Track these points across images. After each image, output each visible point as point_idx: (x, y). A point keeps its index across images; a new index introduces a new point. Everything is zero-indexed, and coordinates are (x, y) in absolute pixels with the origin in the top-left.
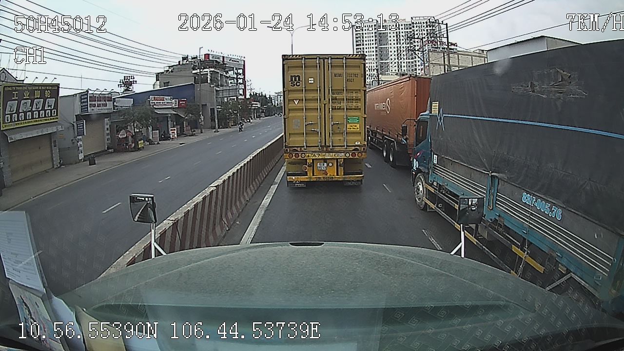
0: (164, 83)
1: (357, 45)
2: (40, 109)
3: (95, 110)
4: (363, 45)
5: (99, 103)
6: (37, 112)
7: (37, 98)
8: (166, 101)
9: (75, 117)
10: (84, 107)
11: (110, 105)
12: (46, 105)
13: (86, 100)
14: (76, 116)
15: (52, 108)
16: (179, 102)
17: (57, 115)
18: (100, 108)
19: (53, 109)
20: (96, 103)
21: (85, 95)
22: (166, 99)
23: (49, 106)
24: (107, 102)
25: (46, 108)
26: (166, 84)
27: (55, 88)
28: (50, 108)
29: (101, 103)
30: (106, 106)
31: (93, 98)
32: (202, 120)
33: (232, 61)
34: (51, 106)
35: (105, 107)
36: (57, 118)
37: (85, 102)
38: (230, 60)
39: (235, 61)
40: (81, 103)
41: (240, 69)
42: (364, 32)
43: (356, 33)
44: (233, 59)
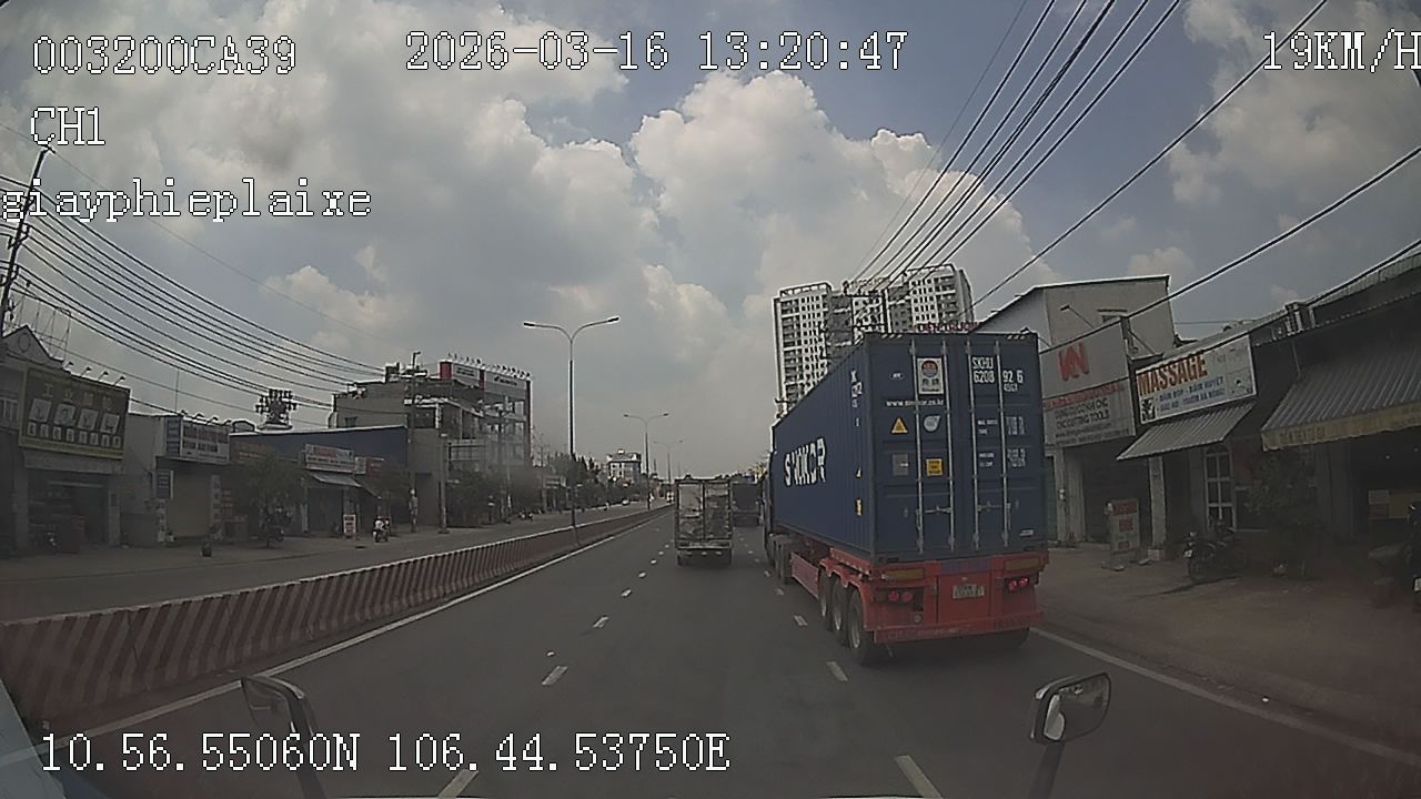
0: (346, 419)
1: (786, 345)
2: (92, 428)
3: (194, 455)
4: (800, 343)
5: (202, 442)
6: (85, 433)
7: (87, 407)
8: (339, 459)
9: (154, 460)
10: (172, 445)
11: (223, 450)
12: (103, 425)
13: (176, 432)
14: (157, 457)
15: (114, 431)
16: (367, 465)
17: (121, 448)
18: (203, 453)
19: (116, 435)
20: (197, 441)
21: (176, 422)
22: (341, 455)
23: (107, 428)
24: (218, 444)
25: (102, 430)
26: (351, 421)
27: (122, 396)
28: (108, 432)
29: (205, 442)
30: (216, 450)
31: (192, 429)
32: (416, 505)
33: (502, 381)
34: (111, 428)
35: (214, 453)
36: (121, 454)
37: (174, 436)
38: (496, 380)
39: (507, 382)
40: (168, 435)
41: (519, 400)
42: (801, 313)
43: (784, 316)
44: (505, 379)
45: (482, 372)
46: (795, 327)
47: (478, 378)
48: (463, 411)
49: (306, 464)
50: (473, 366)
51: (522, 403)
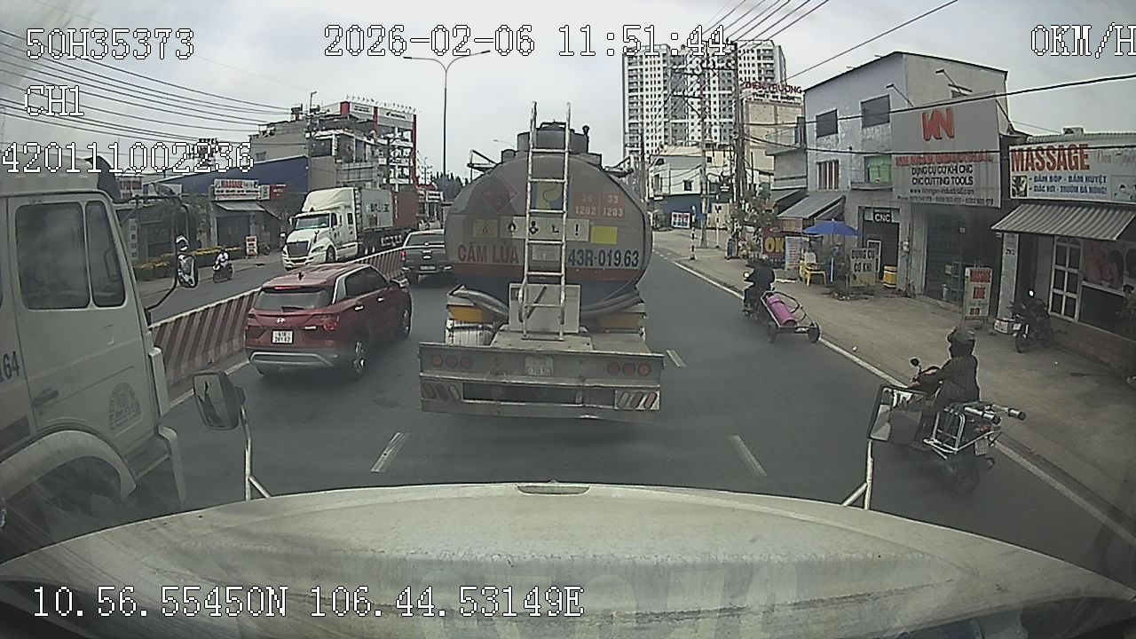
1: (630, 91)
4: (642, 90)
33: (392, 115)
38: (387, 114)
39: (397, 116)
41: (407, 130)
42: (644, 67)
43: (630, 68)
44: (394, 113)
45: (376, 108)
46: (639, 77)
47: (373, 114)
48: (356, 140)
49: (215, 196)
50: (368, 104)
51: (410, 132)
